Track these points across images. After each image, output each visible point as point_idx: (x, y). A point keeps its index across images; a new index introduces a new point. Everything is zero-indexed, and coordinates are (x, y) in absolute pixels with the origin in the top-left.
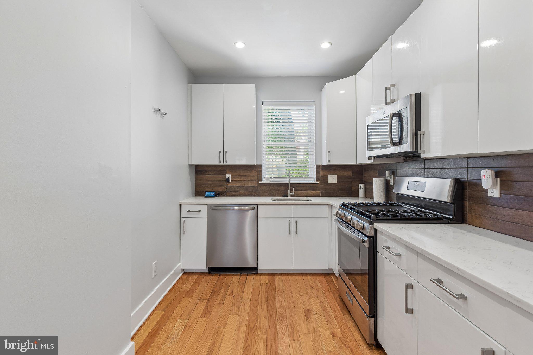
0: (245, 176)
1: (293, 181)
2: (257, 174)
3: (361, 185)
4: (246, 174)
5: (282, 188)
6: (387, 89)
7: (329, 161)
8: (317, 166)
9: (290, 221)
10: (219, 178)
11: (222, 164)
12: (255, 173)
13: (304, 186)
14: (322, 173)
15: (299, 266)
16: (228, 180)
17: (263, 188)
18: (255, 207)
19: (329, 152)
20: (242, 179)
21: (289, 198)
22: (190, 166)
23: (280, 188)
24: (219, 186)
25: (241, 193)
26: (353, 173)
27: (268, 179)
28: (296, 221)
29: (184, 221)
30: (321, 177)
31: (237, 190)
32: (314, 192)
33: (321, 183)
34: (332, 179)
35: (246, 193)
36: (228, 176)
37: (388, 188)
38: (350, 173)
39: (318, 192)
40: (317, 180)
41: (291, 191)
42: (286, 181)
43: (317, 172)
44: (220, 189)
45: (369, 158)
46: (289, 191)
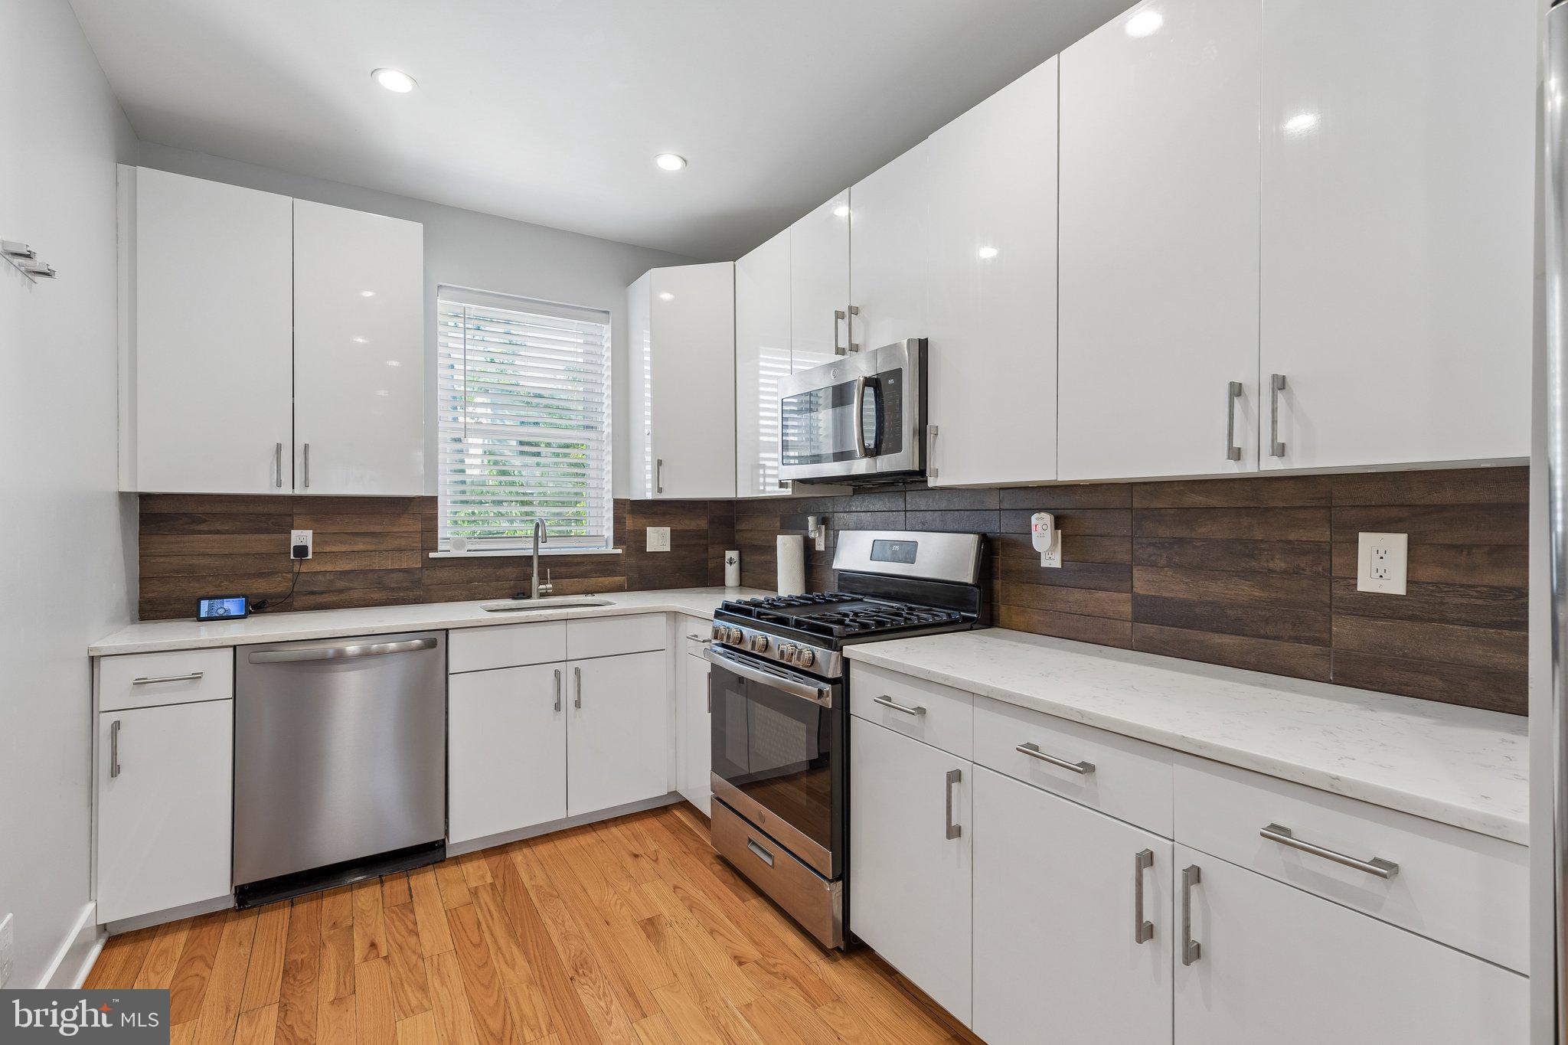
0: (373, 534)
1: (545, 550)
2: (419, 527)
3: (731, 554)
4: (377, 529)
5: (511, 571)
6: (839, 315)
7: (660, 490)
8: (616, 502)
9: (557, 674)
10: (261, 543)
11: (286, 490)
12: (411, 525)
13: (579, 564)
14: (630, 523)
15: (586, 804)
16: (301, 551)
17: (444, 574)
18: (435, 641)
19: (660, 463)
20: (361, 547)
21: (535, 601)
22: (124, 496)
23: (500, 572)
24: (260, 575)
25: (356, 595)
26: (711, 522)
27: (459, 545)
28: (577, 671)
29: (116, 726)
30: (627, 534)
31: (341, 584)
32: (607, 581)
33: (627, 554)
34: (658, 539)
35: (376, 596)
36: (302, 536)
37: (813, 561)
38: (703, 523)
39: (619, 579)
40: (616, 544)
41: (543, 579)
42: (525, 549)
43: (618, 520)
44: (261, 587)
45: (782, 485)
46: (535, 579)
